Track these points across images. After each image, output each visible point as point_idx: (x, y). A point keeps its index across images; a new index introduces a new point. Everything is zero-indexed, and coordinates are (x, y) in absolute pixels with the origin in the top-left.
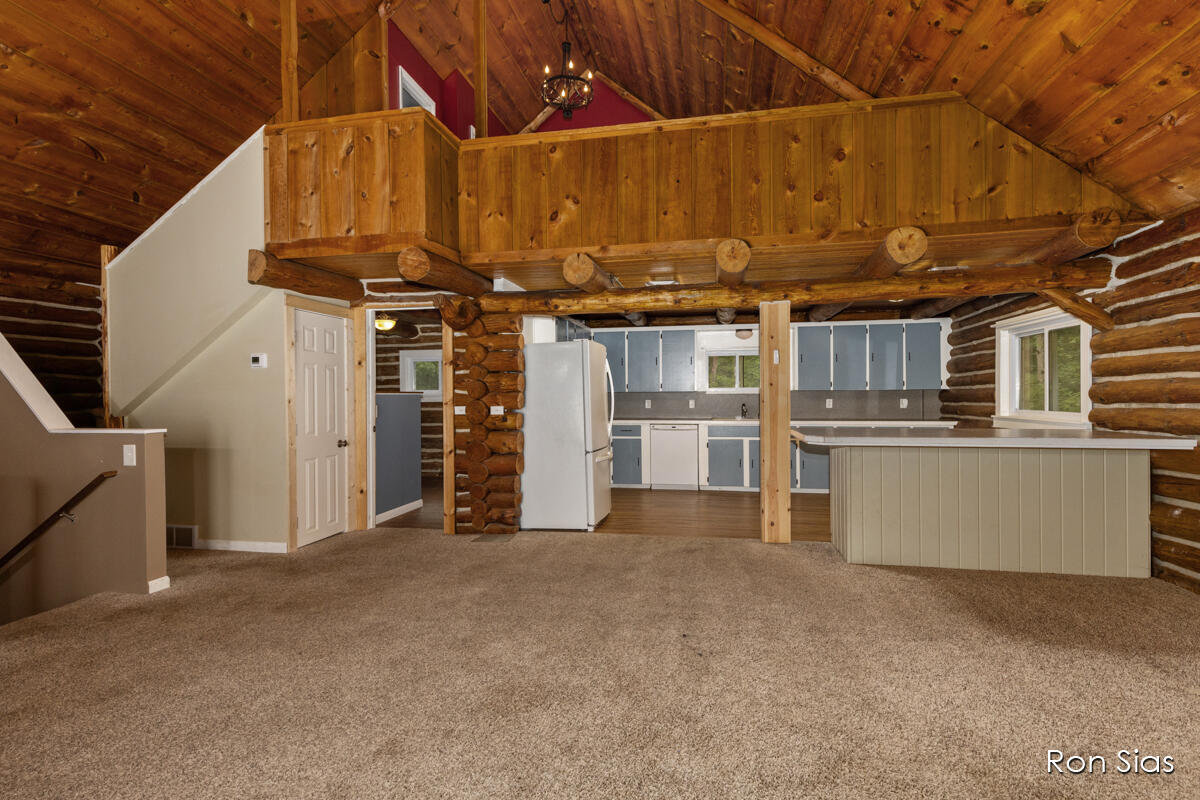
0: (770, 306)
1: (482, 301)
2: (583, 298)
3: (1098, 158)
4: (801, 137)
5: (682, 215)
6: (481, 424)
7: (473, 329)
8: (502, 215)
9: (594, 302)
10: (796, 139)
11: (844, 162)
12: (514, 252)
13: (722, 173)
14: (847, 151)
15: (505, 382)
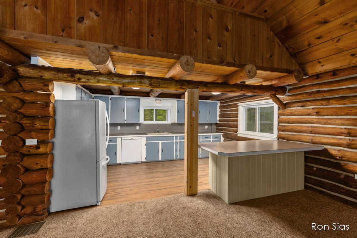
0: (191, 91)
1: (19, 69)
2: (98, 76)
3: (301, 52)
4: (213, 17)
5: (161, 39)
6: (17, 152)
7: (10, 87)
8: (37, 8)
9: (104, 79)
10: (211, 17)
11: (229, 32)
12: (47, 36)
13: (180, 23)
14: (229, 28)
15: (38, 124)
